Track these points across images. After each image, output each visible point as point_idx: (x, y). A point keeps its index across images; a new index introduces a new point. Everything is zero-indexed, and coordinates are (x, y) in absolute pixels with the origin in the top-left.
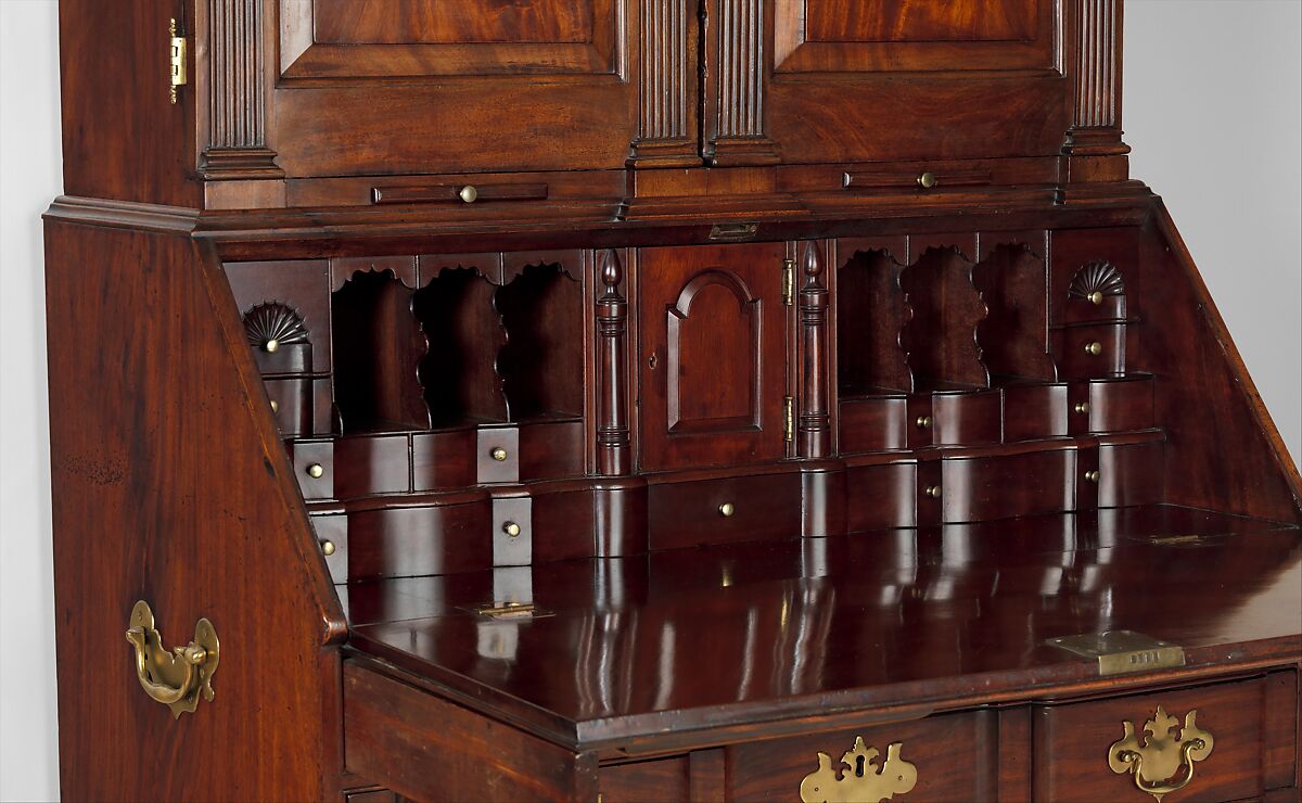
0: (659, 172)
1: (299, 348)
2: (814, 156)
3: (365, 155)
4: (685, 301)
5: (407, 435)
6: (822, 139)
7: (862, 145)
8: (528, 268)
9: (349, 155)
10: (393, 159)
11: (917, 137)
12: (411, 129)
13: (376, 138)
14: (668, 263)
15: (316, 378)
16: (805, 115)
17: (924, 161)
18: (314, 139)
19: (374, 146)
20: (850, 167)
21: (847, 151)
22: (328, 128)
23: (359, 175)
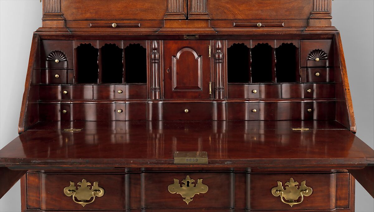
0: (172, 21)
1: (66, 62)
2: (223, 18)
3: (88, 15)
4: (178, 55)
5: (92, 85)
6: (226, 13)
7: (240, 15)
8: (130, 45)
9: (84, 15)
10: (96, 16)
11: (258, 13)
12: (101, 9)
13: (91, 11)
14: (173, 45)
15: (69, 69)
16: (220, 6)
17: (261, 20)
18: (74, 11)
19: (91, 13)
20: (236, 21)
21: (234, 17)
22: (78, 8)
23: (86, 20)
